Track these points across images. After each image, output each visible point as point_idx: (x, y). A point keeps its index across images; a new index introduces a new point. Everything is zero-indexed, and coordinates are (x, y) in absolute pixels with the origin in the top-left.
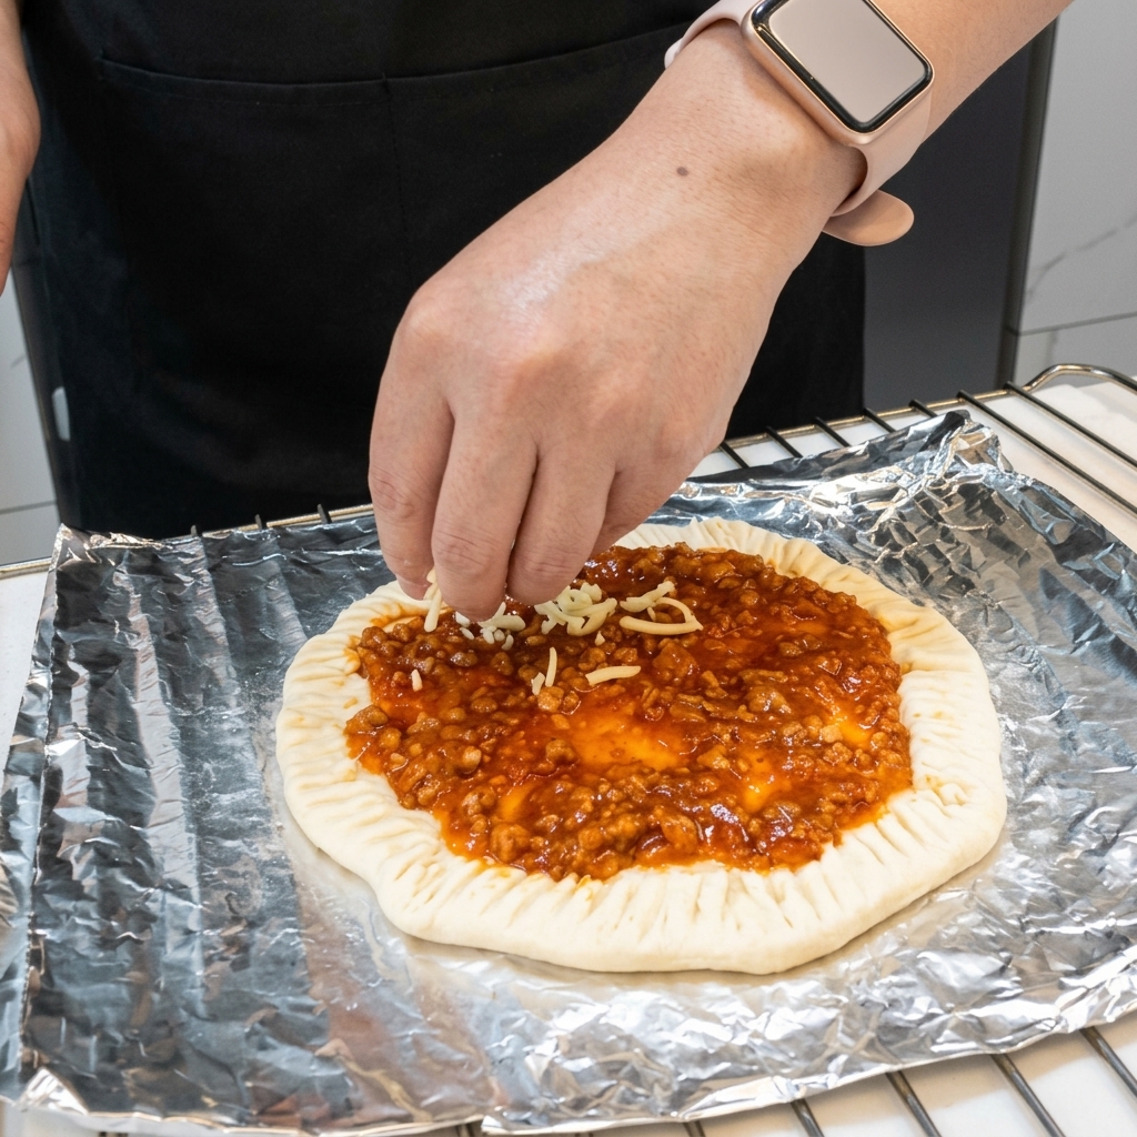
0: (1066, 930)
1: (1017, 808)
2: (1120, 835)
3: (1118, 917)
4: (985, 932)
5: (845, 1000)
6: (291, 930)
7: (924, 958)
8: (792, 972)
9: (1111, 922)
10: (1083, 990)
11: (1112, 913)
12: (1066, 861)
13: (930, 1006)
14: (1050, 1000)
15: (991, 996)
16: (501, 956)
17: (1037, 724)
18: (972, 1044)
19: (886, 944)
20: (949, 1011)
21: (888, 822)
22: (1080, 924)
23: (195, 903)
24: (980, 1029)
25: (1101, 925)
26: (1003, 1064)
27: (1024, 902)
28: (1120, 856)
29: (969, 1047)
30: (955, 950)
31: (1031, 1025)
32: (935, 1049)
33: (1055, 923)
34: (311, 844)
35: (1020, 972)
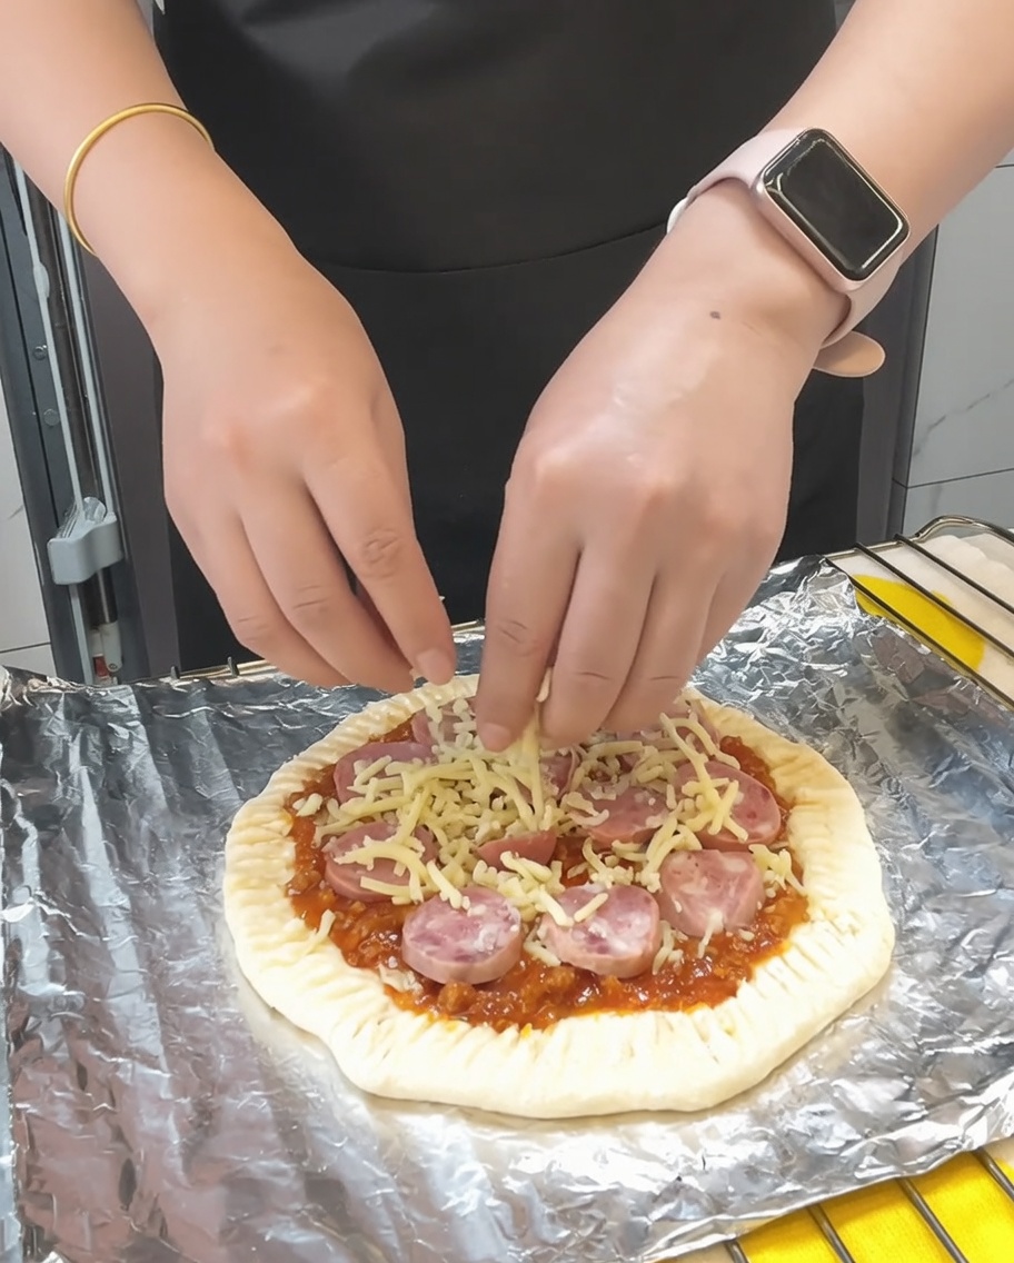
0: (958, 1050)
1: (903, 934)
2: (995, 956)
3: (1002, 1035)
4: (889, 1056)
5: (771, 1132)
6: (255, 1093)
7: (836, 1086)
8: (722, 1106)
9: (997, 1041)
10: (980, 1108)
11: (997, 1032)
12: (949, 983)
13: (848, 1132)
14: (953, 1119)
15: (901, 1121)
16: (453, 1110)
17: (908, 851)
18: (891, 1168)
19: (801, 1073)
20: (866, 1137)
21: (791, 955)
22: (969, 1044)
23: (164, 1072)
24: (896, 1151)
25: (988, 1043)
26: (906, 1189)
27: (919, 1025)
28: (998, 975)
29: (886, 1172)
30: (864, 1076)
31: (940, 1145)
32: (859, 1175)
33: (949, 1043)
34: (267, 1006)
35: (923, 1093)
